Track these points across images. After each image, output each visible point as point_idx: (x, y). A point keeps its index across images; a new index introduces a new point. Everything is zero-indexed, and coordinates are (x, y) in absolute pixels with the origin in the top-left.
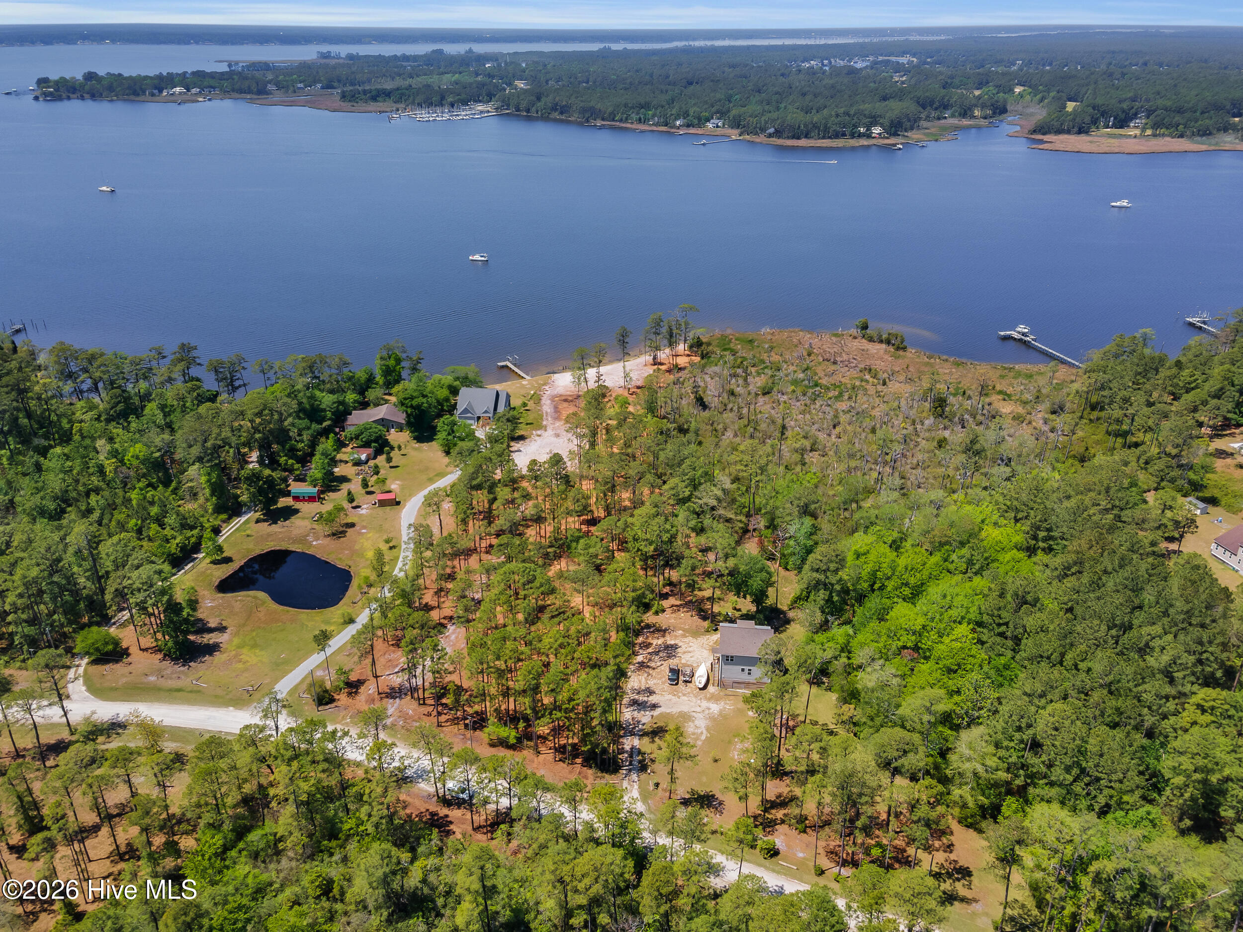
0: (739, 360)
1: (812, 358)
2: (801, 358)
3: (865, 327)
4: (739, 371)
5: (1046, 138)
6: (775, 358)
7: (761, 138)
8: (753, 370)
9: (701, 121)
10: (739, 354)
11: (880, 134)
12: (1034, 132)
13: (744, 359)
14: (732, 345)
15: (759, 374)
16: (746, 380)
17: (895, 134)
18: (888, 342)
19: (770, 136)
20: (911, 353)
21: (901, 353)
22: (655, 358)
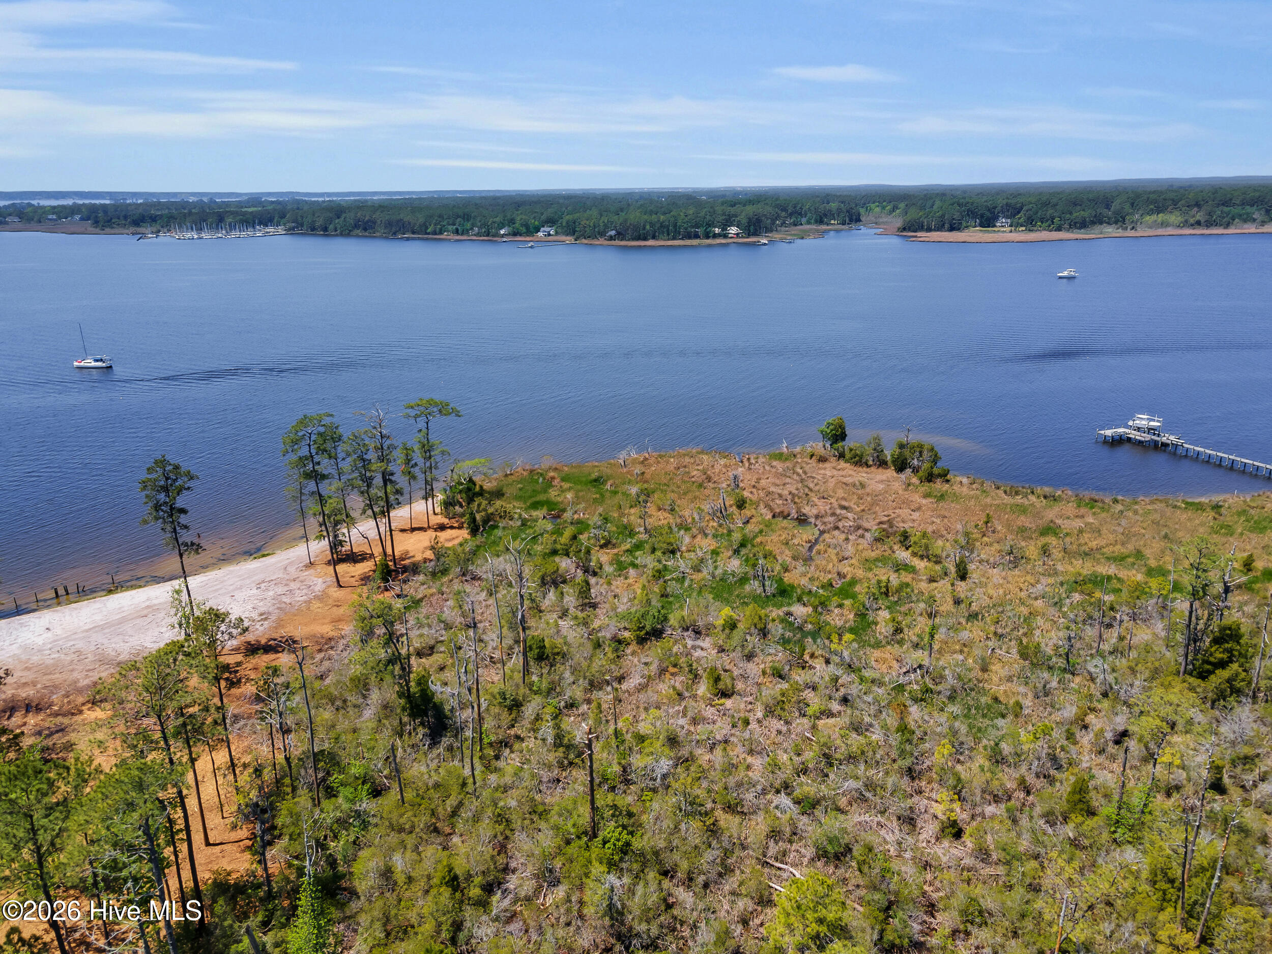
0: (568, 533)
1: (747, 512)
2: (722, 514)
3: (838, 435)
4: (565, 564)
5: (919, 234)
6: (660, 519)
7: (601, 241)
8: (604, 557)
9: (531, 230)
10: (568, 515)
11: (737, 234)
12: (904, 229)
13: (581, 526)
14: (553, 494)
15: (621, 568)
16: (585, 591)
17: (755, 234)
18: (901, 466)
19: (611, 238)
20: (961, 483)
21: (939, 485)
22: (336, 545)
